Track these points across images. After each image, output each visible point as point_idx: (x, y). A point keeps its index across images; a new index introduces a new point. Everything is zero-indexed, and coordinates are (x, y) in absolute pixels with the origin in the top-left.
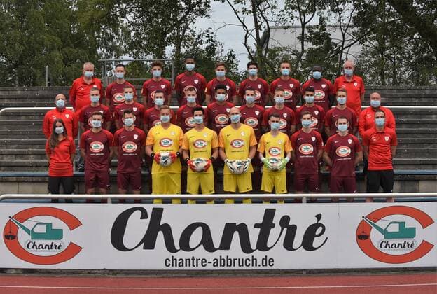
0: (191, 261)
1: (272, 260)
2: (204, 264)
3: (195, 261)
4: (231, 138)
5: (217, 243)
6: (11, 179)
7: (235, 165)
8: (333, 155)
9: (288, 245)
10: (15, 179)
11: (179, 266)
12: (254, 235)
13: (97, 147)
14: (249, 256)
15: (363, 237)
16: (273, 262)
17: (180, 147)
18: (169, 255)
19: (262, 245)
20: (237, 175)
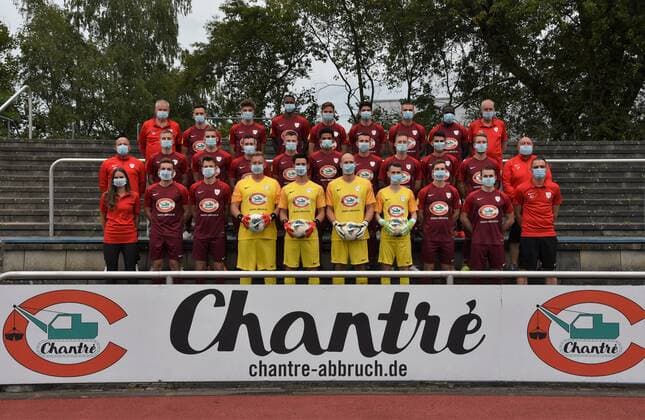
0: (288, 368)
1: (404, 368)
2: (306, 372)
3: (293, 368)
4: (342, 194)
5: (324, 342)
6: (55, 247)
7: (346, 229)
8: (475, 217)
9: (428, 345)
10: (61, 246)
11: (270, 375)
12: (378, 330)
13: (166, 205)
14: (371, 361)
15: (537, 335)
16: (405, 369)
17: (276, 206)
18: (256, 359)
19: (390, 345)
20: (349, 242)
